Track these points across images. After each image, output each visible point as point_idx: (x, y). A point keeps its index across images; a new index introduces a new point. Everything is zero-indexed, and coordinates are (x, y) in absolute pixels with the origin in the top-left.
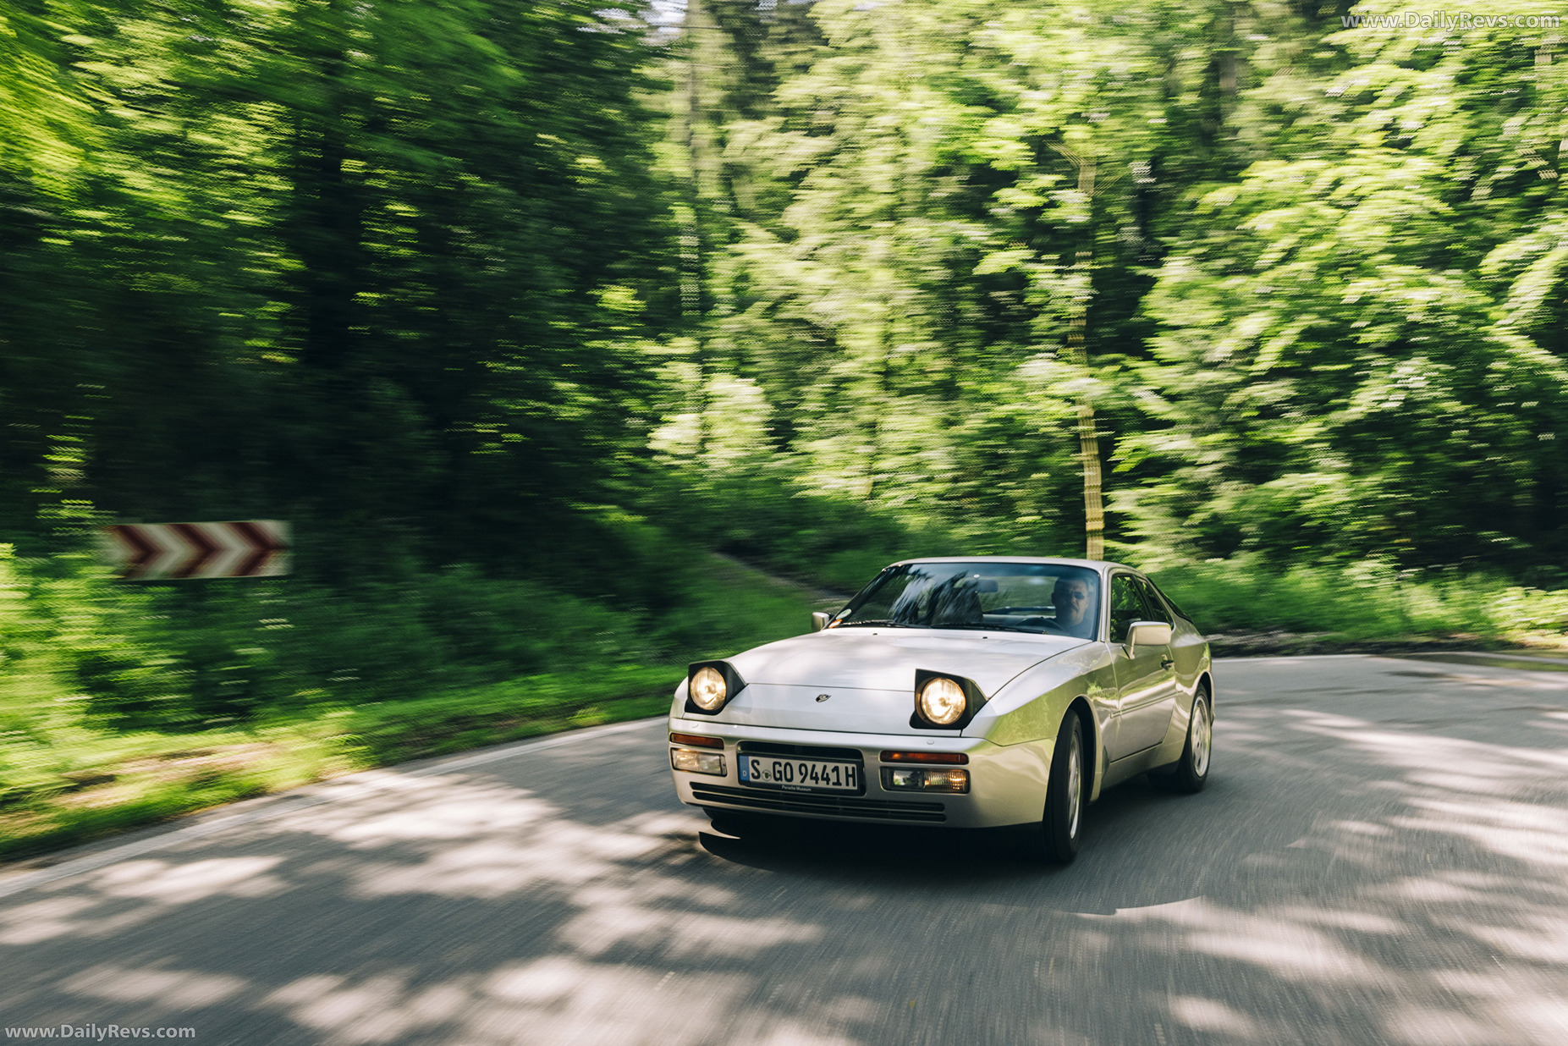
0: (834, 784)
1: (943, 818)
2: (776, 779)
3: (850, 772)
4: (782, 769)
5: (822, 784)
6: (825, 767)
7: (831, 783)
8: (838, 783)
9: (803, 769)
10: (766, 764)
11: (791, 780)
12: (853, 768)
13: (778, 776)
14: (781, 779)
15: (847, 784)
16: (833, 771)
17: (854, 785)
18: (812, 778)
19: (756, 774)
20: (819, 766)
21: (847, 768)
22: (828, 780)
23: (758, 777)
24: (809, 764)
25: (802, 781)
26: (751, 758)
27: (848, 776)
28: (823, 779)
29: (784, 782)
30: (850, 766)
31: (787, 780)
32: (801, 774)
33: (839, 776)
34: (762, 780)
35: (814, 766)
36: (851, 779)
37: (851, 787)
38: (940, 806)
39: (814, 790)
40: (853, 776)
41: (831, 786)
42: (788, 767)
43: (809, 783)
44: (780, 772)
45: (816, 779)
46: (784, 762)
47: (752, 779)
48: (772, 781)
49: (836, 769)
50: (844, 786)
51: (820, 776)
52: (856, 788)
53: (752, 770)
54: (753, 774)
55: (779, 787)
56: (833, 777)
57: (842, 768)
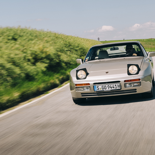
1: (136, 92)
3: (119, 85)
4: (104, 87)
5: (113, 89)
6: (113, 85)
8: (116, 88)
9: (109, 86)
10: (100, 87)
11: (106, 89)
13: (103, 88)
22: (114, 88)
25: (109, 89)
26: (97, 86)
27: (118, 86)
29: (104, 90)
30: (118, 84)
33: (116, 87)
34: (99, 90)
35: (111, 85)
37: (119, 88)
38: (136, 89)
39: (111, 90)
40: (119, 86)
41: (115, 89)
45: (111, 88)
46: (104, 86)
47: (97, 90)
48: (102, 90)
49: (116, 85)
50: (117, 88)
52: (120, 88)
53: (97, 88)
55: (103, 91)
56: (115, 87)
57: (117, 85)
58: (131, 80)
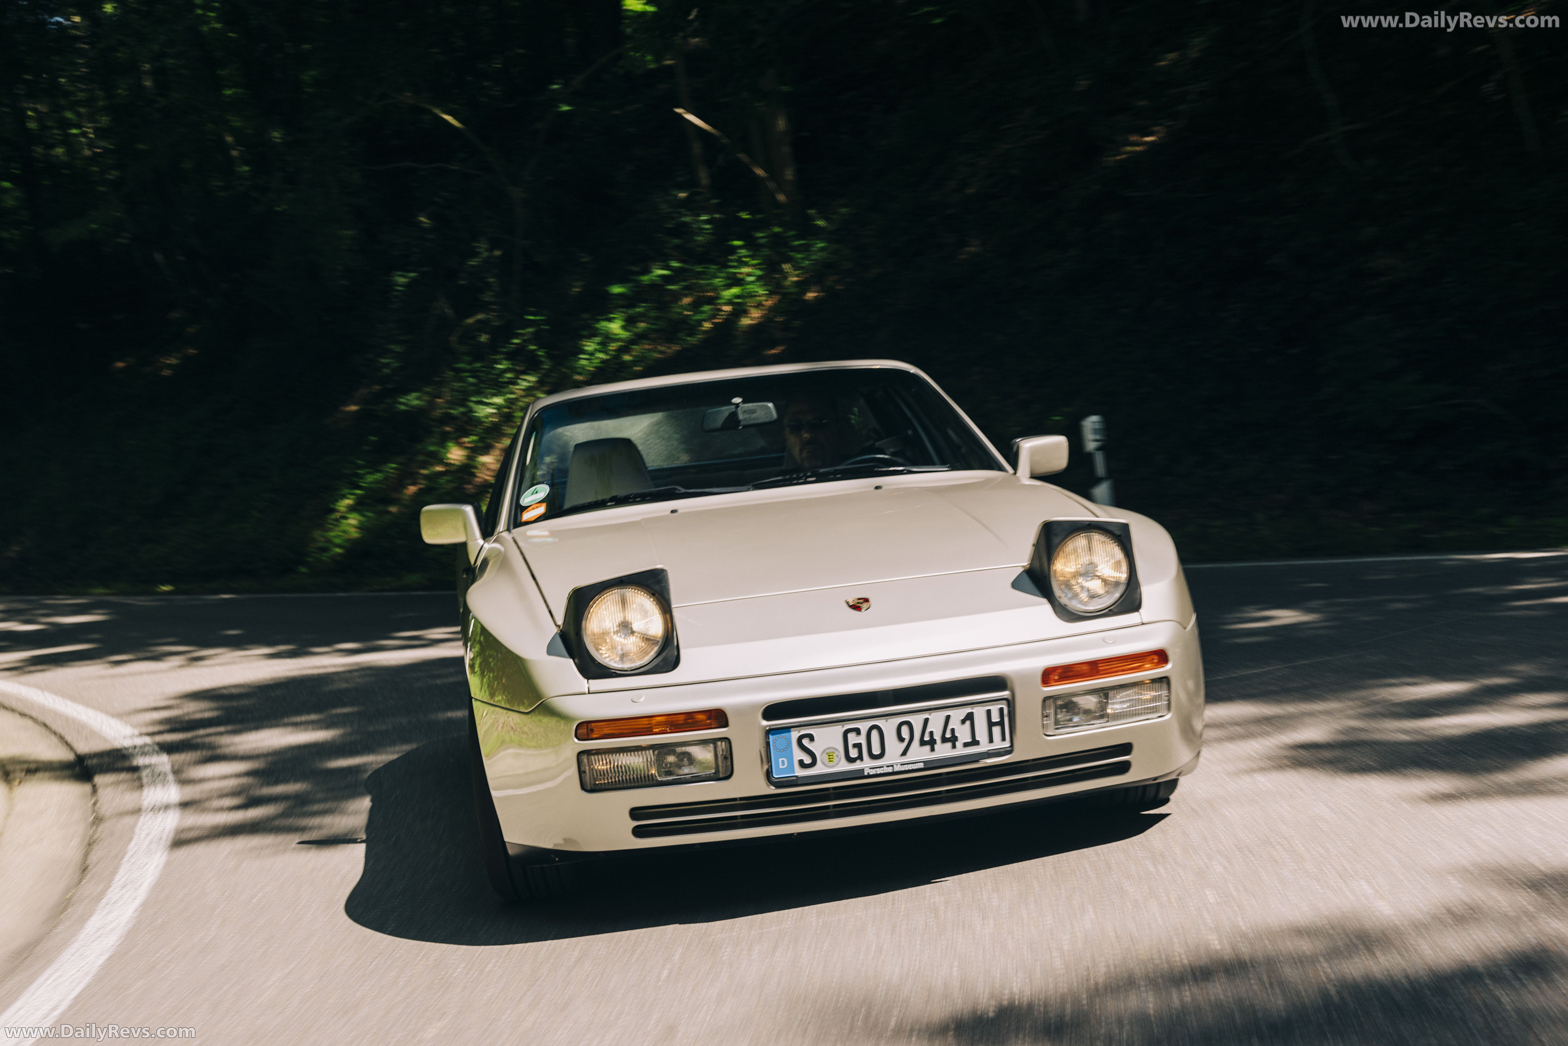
0: (966, 745)
1: (1127, 767)
2: (850, 760)
3: (996, 718)
4: (862, 740)
5: (943, 751)
6: (948, 718)
7: (959, 744)
8: (975, 742)
9: (905, 732)
10: (828, 736)
11: (881, 755)
12: (1001, 710)
13: (854, 753)
14: (860, 757)
15: (991, 741)
16: (963, 722)
17: (1004, 739)
18: (923, 743)
19: (808, 760)
20: (936, 721)
21: (989, 712)
22: (953, 740)
23: (814, 763)
24: (917, 721)
25: (904, 753)
26: (795, 734)
27: (991, 724)
28: (944, 740)
29: (867, 765)
31: (873, 757)
32: (901, 739)
33: (972, 731)
34: (820, 767)
35: (926, 721)
36: (997, 730)
37: (998, 744)
38: (1127, 748)
39: (929, 765)
40: (1001, 723)
41: (960, 751)
42: (875, 734)
43: (919, 754)
44: (858, 746)
45: (932, 743)
46: (864, 726)
47: (800, 772)
48: (844, 766)
49: (970, 717)
50: (984, 747)
51: (937, 737)
52: (1007, 744)
53: (799, 755)
54: (802, 764)
55: (859, 774)
56: (963, 734)
57: (980, 713)
58: (1094, 668)
